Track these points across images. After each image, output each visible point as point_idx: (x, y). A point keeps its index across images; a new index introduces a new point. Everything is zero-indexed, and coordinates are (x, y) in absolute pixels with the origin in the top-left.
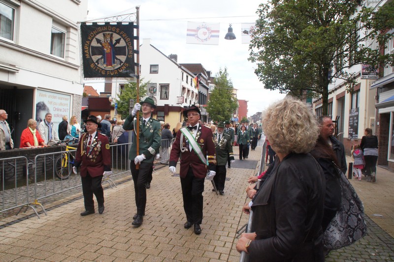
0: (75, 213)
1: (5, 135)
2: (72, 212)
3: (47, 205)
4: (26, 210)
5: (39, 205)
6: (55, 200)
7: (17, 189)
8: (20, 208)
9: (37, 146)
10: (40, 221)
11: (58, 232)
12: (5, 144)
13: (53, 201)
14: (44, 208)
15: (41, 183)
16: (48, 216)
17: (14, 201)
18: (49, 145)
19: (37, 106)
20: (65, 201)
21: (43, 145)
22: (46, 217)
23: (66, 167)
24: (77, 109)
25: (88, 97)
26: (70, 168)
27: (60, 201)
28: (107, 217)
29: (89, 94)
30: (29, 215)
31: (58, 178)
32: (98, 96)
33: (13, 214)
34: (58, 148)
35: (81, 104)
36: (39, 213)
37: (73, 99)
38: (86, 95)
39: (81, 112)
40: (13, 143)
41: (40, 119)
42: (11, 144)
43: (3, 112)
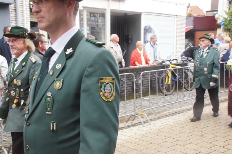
0: (176, 125)
1: (118, 56)
2: (172, 124)
3: (151, 116)
4: (134, 119)
5: (145, 116)
6: (158, 113)
7: (127, 102)
8: (129, 117)
9: (144, 64)
10: (144, 129)
11: (159, 139)
12: (118, 63)
13: (156, 114)
14: (148, 118)
15: (148, 97)
17: (124, 111)
18: (154, 64)
19: (144, 30)
20: (168, 114)
21: (149, 64)
22: (150, 126)
23: (170, 84)
24: (181, 29)
25: (194, 17)
26: (173, 84)
27: (163, 113)
28: (206, 132)
29: (195, 14)
30: (137, 123)
31: (162, 94)
32: (204, 15)
33: (124, 121)
34: (162, 66)
35: (185, 24)
36: (144, 123)
37: (177, 20)
38: (191, 15)
39: (185, 32)
40: (124, 62)
41: (147, 40)
42: (123, 63)
43: (115, 36)
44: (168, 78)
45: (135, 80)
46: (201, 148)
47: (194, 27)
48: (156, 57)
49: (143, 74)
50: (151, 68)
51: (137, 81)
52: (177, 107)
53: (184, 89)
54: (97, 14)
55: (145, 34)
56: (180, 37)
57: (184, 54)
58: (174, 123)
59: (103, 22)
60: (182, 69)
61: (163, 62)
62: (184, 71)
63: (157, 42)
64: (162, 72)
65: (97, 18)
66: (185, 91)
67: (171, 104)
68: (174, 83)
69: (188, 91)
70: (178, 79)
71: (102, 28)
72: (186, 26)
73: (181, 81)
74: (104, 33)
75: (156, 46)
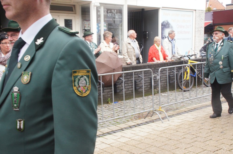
0: (195, 121)
1: (135, 51)
2: (192, 120)
3: (170, 113)
4: (152, 115)
5: (163, 112)
6: (177, 109)
7: (145, 98)
8: (147, 113)
9: (162, 60)
10: (163, 125)
11: (178, 136)
12: (135, 59)
13: (175, 110)
14: (167, 114)
15: (166, 93)
16: (170, 122)
17: (142, 107)
18: (173, 60)
19: (162, 25)
20: (186, 110)
21: (167, 60)
22: (168, 122)
23: (189, 80)
24: (199, 24)
25: (213, 11)
26: (191, 80)
27: (182, 109)
28: (227, 128)
29: (214, 8)
30: (155, 120)
31: (181, 90)
32: (224, 8)
33: (142, 118)
34: (180, 62)
35: (204, 19)
36: (163, 119)
37: (196, 15)
38: (210, 9)
39: (204, 27)
40: (142, 58)
41: (165, 36)
42: (140, 59)
43: (133, 32)
44: (187, 74)
45: (153, 76)
46: (222, 145)
47: (213, 22)
48: (175, 53)
49: (161, 70)
50: (169, 64)
51: (155, 77)
52: (196, 103)
53: (203, 85)
54: (114, 10)
55: (162, 29)
56: (199, 32)
57: (203, 49)
58: (193, 120)
59: (120, 18)
60: (202, 64)
61: (181, 58)
62: (203, 66)
63: (175, 38)
64: (180, 68)
65: (114, 14)
66: (204, 87)
67: (189, 100)
68: (193, 78)
69: (208, 87)
70: (197, 75)
71: (119, 24)
72: (205, 21)
73: (200, 77)
74: (122, 29)
75: (174, 41)
